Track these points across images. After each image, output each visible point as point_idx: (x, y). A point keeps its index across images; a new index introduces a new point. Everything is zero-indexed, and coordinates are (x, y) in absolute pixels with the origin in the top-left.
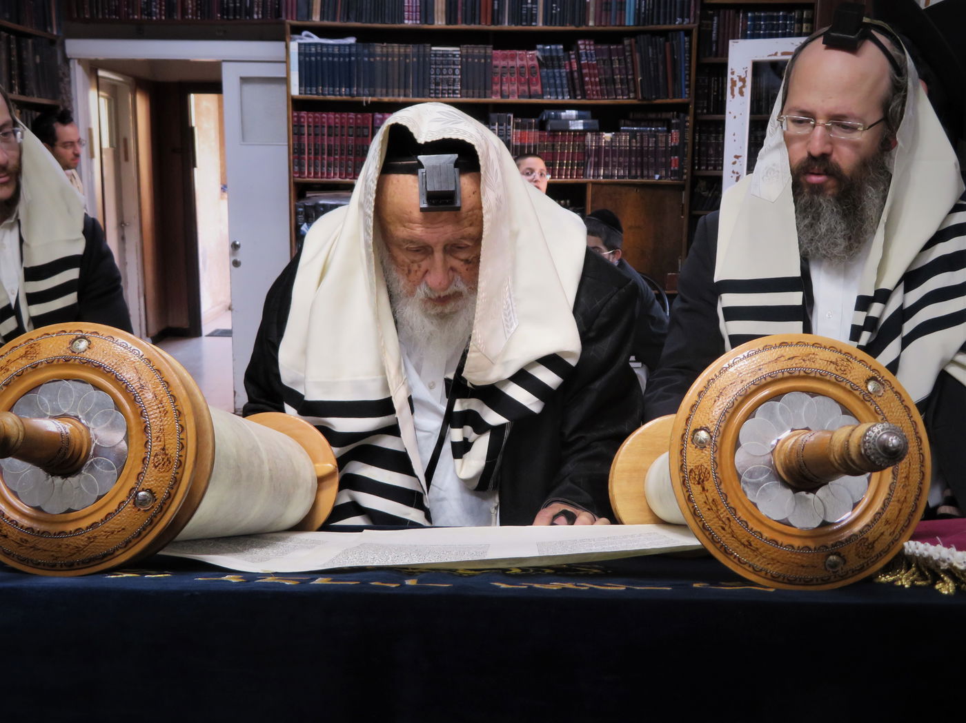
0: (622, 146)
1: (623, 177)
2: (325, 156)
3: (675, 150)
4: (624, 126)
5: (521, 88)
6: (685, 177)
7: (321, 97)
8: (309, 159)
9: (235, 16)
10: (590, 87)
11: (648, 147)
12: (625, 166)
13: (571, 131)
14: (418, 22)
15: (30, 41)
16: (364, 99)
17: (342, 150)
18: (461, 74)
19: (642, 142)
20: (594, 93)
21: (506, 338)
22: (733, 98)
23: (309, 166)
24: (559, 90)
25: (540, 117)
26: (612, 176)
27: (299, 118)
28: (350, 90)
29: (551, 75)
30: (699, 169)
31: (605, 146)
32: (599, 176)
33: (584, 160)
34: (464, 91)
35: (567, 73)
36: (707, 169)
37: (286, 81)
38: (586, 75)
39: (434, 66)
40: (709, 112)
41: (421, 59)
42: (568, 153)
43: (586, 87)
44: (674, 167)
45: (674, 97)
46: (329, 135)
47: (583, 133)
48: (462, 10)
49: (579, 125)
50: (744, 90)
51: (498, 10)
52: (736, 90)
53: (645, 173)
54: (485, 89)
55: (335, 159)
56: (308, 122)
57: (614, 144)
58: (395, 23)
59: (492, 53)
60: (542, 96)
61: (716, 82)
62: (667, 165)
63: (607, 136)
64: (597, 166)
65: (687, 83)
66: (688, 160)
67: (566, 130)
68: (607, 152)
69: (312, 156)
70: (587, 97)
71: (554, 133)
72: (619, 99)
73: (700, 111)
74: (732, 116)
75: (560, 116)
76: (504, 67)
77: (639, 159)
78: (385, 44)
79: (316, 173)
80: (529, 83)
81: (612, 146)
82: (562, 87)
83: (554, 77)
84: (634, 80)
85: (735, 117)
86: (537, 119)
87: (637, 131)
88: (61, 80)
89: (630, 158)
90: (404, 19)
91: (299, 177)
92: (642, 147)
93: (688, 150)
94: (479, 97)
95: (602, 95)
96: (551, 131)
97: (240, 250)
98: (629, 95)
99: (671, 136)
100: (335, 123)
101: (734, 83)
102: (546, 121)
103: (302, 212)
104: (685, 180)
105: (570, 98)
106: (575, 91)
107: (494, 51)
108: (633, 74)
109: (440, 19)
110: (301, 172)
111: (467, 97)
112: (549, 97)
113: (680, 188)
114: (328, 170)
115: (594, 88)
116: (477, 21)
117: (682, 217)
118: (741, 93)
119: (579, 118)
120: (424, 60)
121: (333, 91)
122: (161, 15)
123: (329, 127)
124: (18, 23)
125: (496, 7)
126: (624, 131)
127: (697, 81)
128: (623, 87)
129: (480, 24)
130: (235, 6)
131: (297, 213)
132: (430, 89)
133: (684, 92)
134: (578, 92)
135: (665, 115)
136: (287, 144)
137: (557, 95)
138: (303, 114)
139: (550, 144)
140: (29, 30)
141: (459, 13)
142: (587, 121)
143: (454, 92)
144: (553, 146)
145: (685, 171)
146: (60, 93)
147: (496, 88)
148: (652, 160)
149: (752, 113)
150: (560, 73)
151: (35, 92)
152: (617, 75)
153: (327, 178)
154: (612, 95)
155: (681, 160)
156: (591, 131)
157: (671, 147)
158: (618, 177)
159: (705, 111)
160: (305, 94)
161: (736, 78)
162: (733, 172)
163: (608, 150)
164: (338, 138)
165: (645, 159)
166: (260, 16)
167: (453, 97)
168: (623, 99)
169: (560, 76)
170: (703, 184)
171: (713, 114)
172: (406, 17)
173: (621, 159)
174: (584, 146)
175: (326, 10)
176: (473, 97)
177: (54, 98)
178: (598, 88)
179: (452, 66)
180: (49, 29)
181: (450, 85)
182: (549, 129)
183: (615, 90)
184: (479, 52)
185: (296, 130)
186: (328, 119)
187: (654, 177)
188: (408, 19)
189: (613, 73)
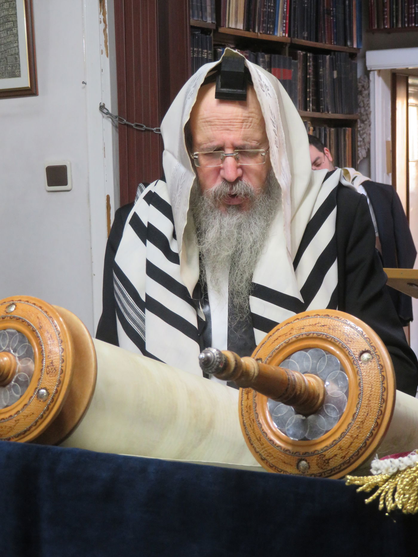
15: (327, 57)
88: (361, 93)
124: (317, 40)
140: (327, 46)
146: (357, 106)
151: (329, 108)
180: (349, 43)
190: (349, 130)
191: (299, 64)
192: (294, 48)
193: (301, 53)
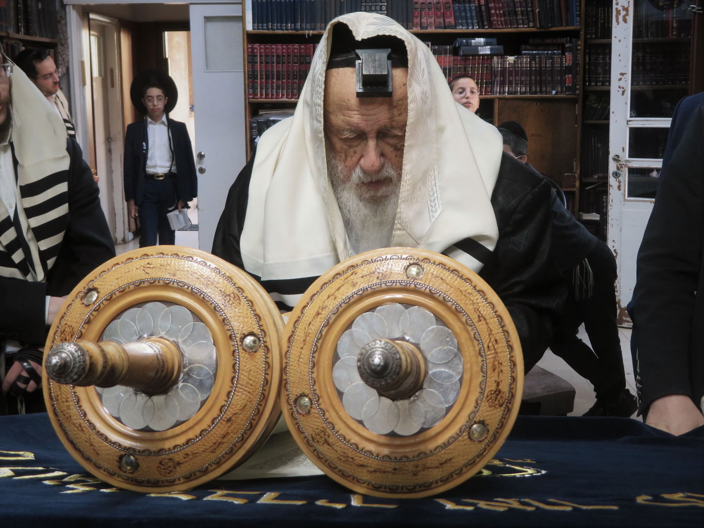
0: (523, 67)
1: (525, 93)
2: (275, 81)
3: (569, 70)
4: (525, 51)
5: (437, 20)
6: (577, 92)
7: (271, 32)
8: (261, 83)
10: (495, 18)
11: (546, 67)
12: (526, 84)
13: (480, 55)
16: (307, 32)
17: (288, 75)
18: (387, 10)
19: (540, 63)
20: (499, 23)
21: (431, 222)
22: (618, 24)
23: (261, 89)
24: (470, 21)
25: (454, 44)
26: (516, 93)
27: (253, 49)
28: (295, 25)
29: (462, 9)
30: (590, 85)
31: (509, 68)
32: (504, 92)
33: (491, 79)
35: (476, 7)
36: (596, 85)
37: (242, 19)
38: (492, 8)
39: (364, 4)
40: (597, 37)
42: (478, 73)
43: (492, 19)
44: (568, 84)
45: (567, 25)
46: (278, 63)
47: (490, 57)
49: (487, 50)
50: (627, 17)
52: (621, 18)
53: (544, 89)
54: (407, 21)
55: (283, 83)
56: (261, 53)
57: (516, 66)
60: (455, 27)
61: (602, 12)
62: (562, 82)
63: (511, 59)
64: (503, 84)
65: (578, 13)
66: (580, 78)
67: (476, 55)
68: (510, 73)
69: (264, 81)
70: (493, 27)
71: (466, 57)
72: (520, 28)
73: (589, 36)
74: (617, 39)
75: (471, 43)
76: (422, 3)
77: (538, 78)
79: (267, 95)
80: (444, 16)
81: (515, 67)
82: (472, 19)
83: (465, 10)
84: (533, 11)
85: (620, 41)
86: (451, 46)
87: (536, 54)
88: (59, 22)
89: (530, 77)
91: (253, 98)
92: (540, 67)
93: (580, 69)
95: (506, 24)
96: (463, 56)
97: (205, 160)
98: (528, 24)
99: (565, 58)
100: (283, 53)
101: (618, 12)
102: (459, 47)
103: (256, 127)
104: (578, 95)
105: (479, 28)
106: (483, 22)
108: (532, 7)
110: (255, 94)
112: (461, 27)
113: (575, 101)
114: (276, 92)
115: (499, 19)
117: (576, 126)
118: (625, 21)
119: (486, 44)
121: (281, 26)
123: (278, 56)
126: (525, 54)
127: (586, 11)
128: (524, 18)
131: (251, 128)
133: (575, 21)
134: (486, 23)
135: (559, 41)
136: (243, 71)
137: (468, 26)
138: (256, 46)
139: (462, 66)
142: (493, 47)
144: (465, 68)
145: (578, 87)
147: (417, 20)
148: (550, 78)
149: (634, 37)
150: (470, 7)
151: (37, 33)
152: (518, 8)
153: (276, 98)
154: (514, 25)
155: (574, 78)
156: (497, 55)
157: (566, 67)
158: (521, 93)
159: (594, 36)
160: (258, 29)
161: (620, 8)
162: (620, 87)
163: (512, 71)
164: (285, 65)
165: (543, 77)
168: (523, 27)
169: (470, 9)
170: (593, 97)
171: (601, 38)
173: (523, 78)
174: (492, 67)
177: (53, 37)
178: (503, 19)
179: (379, 4)
182: (462, 54)
183: (517, 20)
185: (251, 59)
186: (277, 49)
187: (551, 92)
189: (515, 7)
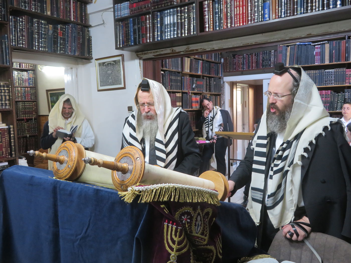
9: (266, 67)
14: (320, 63)
15: (213, 79)
18: (334, 78)
34: (335, 83)
39: (325, 76)
41: (321, 74)
48: (335, 58)
51: (348, 57)
54: (343, 81)
58: (312, 64)
59: (345, 70)
76: (350, 74)
78: (309, 71)
88: (222, 87)
90: (315, 63)
94: (341, 84)
107: (346, 70)
109: (327, 62)
111: (336, 85)
116: (340, 61)
120: (322, 75)
122: (246, 69)
124: (210, 75)
125: (347, 56)
129: (341, 62)
130: (266, 64)
132: (324, 83)
140: (213, 76)
141: (334, 59)
143: (332, 84)
146: (221, 90)
147: (347, 81)
151: (213, 91)
166: (273, 66)
167: (331, 85)
172: (316, 62)
175: (290, 63)
176: (339, 85)
179: (331, 76)
180: (219, 75)
181: (330, 81)
184: (341, 70)
188: (316, 63)
190: (219, 97)
191: (205, 80)
192: (203, 76)
193: (205, 78)
